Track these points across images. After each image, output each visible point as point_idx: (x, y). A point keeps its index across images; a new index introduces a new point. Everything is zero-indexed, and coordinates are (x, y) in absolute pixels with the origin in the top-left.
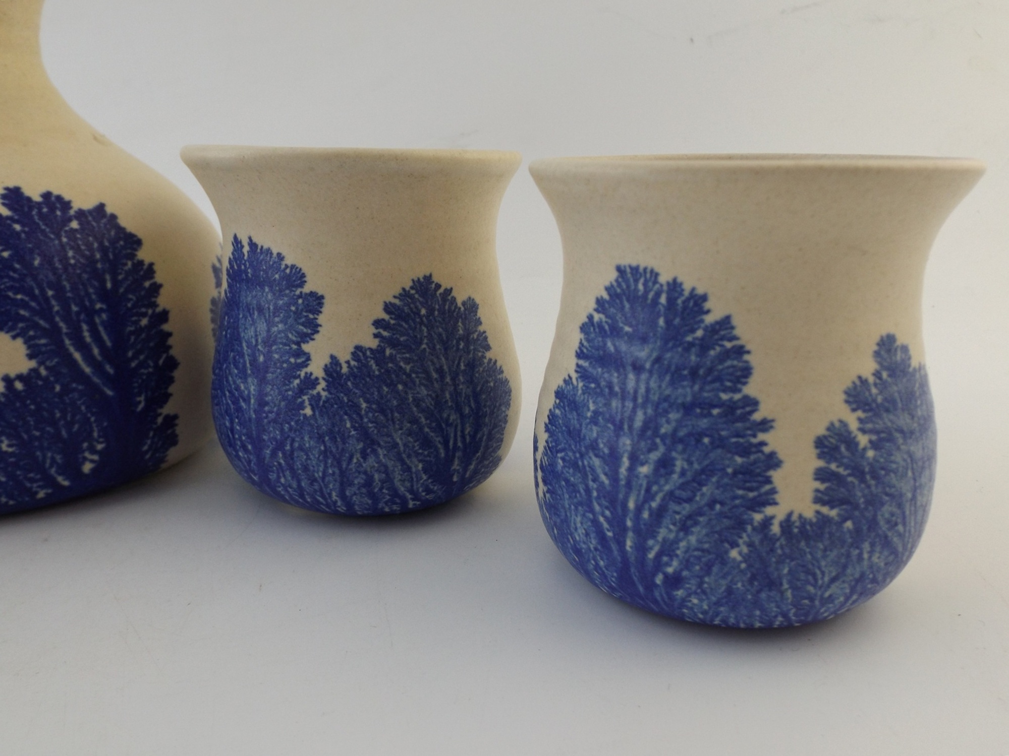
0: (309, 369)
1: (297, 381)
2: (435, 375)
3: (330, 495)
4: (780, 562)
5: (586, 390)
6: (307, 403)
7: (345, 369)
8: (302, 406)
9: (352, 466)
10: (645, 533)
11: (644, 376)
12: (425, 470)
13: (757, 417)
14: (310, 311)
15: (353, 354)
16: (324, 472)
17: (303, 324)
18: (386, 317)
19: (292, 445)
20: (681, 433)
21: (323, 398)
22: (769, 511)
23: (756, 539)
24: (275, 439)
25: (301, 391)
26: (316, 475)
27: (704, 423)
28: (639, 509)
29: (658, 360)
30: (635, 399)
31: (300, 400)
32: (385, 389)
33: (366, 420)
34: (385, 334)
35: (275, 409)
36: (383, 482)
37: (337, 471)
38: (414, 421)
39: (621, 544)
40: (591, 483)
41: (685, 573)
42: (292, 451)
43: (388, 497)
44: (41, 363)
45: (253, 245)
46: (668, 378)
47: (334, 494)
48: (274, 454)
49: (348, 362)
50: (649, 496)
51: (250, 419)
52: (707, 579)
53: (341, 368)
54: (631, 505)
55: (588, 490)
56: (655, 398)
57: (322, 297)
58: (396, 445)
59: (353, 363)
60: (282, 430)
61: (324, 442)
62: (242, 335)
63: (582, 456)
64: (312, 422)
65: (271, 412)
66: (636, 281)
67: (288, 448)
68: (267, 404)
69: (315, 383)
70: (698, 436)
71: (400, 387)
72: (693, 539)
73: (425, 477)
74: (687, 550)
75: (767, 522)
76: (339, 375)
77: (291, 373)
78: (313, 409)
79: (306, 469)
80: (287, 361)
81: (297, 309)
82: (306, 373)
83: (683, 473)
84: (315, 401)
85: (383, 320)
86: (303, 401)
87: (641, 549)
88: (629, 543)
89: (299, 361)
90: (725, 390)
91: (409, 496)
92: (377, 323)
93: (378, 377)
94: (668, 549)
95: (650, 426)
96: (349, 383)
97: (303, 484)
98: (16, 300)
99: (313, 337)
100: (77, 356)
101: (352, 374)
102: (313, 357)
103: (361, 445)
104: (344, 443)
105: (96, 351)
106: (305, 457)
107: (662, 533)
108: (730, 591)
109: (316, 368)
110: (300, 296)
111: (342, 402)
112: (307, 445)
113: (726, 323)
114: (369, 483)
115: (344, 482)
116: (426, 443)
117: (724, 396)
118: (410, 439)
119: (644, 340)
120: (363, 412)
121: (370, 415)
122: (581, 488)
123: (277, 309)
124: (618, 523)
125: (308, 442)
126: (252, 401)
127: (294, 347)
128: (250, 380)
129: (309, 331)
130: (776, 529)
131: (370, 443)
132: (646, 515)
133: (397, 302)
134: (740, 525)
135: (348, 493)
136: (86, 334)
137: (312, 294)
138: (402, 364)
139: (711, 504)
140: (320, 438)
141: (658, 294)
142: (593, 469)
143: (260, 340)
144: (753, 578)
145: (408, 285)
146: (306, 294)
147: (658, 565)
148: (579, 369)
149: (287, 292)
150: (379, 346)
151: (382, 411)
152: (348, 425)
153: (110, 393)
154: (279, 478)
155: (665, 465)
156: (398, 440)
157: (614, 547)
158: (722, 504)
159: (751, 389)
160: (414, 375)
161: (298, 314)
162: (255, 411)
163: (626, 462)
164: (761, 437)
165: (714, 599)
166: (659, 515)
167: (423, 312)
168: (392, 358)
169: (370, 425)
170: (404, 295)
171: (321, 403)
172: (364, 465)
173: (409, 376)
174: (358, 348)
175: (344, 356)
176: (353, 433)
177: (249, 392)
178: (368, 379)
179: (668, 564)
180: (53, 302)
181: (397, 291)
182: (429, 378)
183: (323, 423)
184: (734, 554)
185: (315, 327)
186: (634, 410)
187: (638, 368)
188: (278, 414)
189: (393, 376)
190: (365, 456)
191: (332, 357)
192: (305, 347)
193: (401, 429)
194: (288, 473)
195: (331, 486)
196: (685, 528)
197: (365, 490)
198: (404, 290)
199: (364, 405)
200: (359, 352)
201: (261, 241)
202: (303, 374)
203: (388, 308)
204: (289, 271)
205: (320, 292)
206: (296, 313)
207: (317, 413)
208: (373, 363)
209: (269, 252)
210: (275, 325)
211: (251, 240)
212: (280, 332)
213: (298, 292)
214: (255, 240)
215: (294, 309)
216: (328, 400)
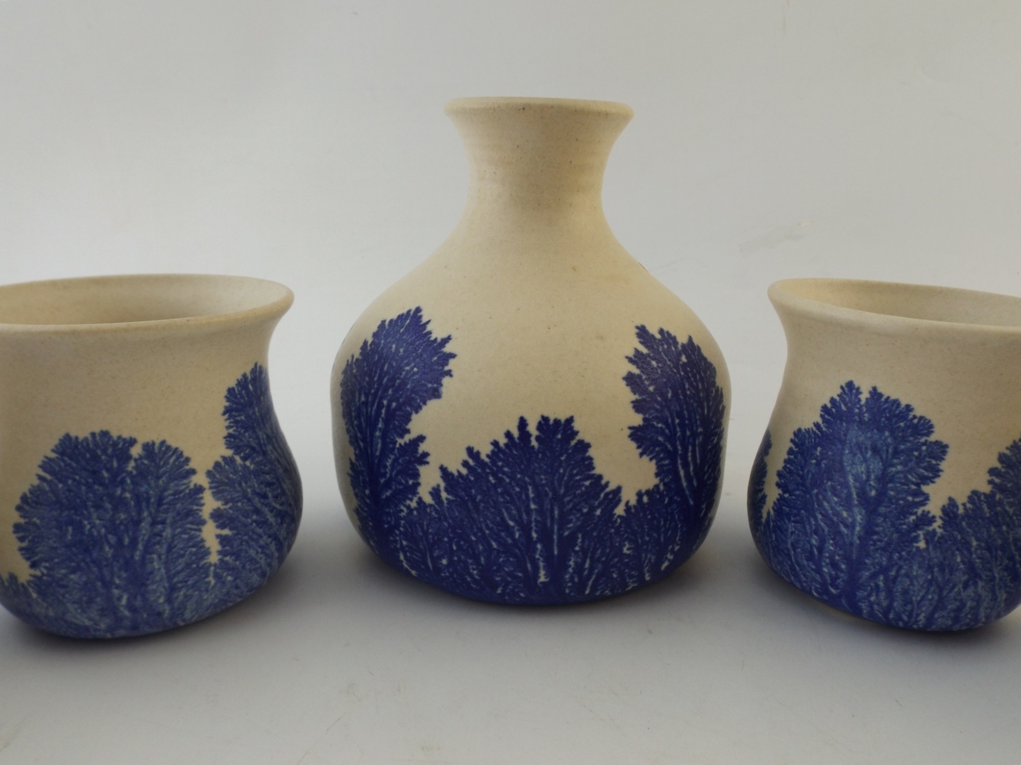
0: (926, 508)
1: (913, 518)
3: (918, 615)
6: (922, 537)
7: (961, 511)
8: (916, 540)
9: (952, 595)
14: (933, 458)
15: (970, 498)
16: (923, 598)
17: (924, 468)
18: (999, 465)
19: (898, 571)
21: (939, 535)
24: (879, 564)
25: (917, 526)
26: (914, 598)
31: (914, 534)
32: (993, 529)
33: (974, 556)
34: (997, 480)
35: (886, 539)
36: (972, 608)
37: (936, 597)
38: (1011, 558)
42: (896, 577)
43: (968, 621)
44: (661, 480)
45: (875, 393)
47: (923, 615)
48: (874, 576)
49: (964, 505)
51: (851, 544)
53: (958, 509)
57: (947, 446)
58: (993, 579)
59: (968, 505)
60: (890, 558)
61: (932, 572)
62: (848, 469)
64: (925, 554)
65: (881, 541)
67: (893, 573)
68: (877, 533)
69: (932, 520)
71: (1004, 528)
73: (1003, 605)
76: (956, 515)
77: (908, 509)
78: (927, 543)
79: (905, 592)
80: (904, 499)
81: (920, 454)
82: (924, 511)
84: (930, 536)
85: (996, 468)
86: (918, 536)
89: (917, 500)
92: (992, 471)
93: (988, 518)
96: (964, 524)
97: (895, 604)
98: (657, 428)
99: (933, 480)
100: (682, 473)
101: (967, 515)
102: (932, 497)
103: (965, 578)
104: (951, 575)
105: (692, 468)
106: (909, 583)
109: (934, 507)
110: (925, 444)
111: (955, 539)
112: (914, 573)
114: (959, 610)
115: (940, 605)
118: (1005, 574)
120: (973, 549)
121: (979, 552)
123: (896, 453)
125: (916, 570)
126: (858, 529)
127: (913, 487)
128: (856, 510)
129: (931, 475)
131: (973, 574)
133: (1007, 452)
135: (936, 616)
136: (690, 454)
137: (937, 443)
138: (1007, 508)
140: (930, 569)
143: (873, 477)
145: (1018, 438)
146: (931, 442)
149: (911, 438)
150: (992, 491)
151: (989, 549)
152: (959, 559)
153: (692, 503)
154: (870, 595)
156: (997, 575)
160: (1015, 518)
161: (919, 459)
162: (859, 538)
168: (1000, 502)
169: (978, 561)
170: (1013, 448)
171: (936, 538)
172: (963, 594)
173: (1011, 518)
174: (975, 493)
175: (961, 498)
176: (962, 566)
177: (854, 520)
178: (980, 521)
180: (678, 429)
181: (1009, 443)
183: (936, 556)
185: (936, 472)
188: (888, 544)
189: (1000, 518)
190: (966, 586)
191: (950, 499)
192: (925, 489)
193: (1000, 565)
194: (882, 595)
195: (924, 609)
197: (952, 614)
198: (1014, 441)
199: (975, 543)
200: (975, 496)
201: (889, 391)
202: (920, 511)
203: (1002, 458)
204: (915, 421)
205: (945, 442)
206: (917, 458)
207: (931, 547)
208: (985, 506)
209: (896, 403)
210: (893, 465)
211: (875, 389)
212: (898, 472)
213: (923, 440)
214: (880, 390)
215: (916, 453)
216: (942, 536)
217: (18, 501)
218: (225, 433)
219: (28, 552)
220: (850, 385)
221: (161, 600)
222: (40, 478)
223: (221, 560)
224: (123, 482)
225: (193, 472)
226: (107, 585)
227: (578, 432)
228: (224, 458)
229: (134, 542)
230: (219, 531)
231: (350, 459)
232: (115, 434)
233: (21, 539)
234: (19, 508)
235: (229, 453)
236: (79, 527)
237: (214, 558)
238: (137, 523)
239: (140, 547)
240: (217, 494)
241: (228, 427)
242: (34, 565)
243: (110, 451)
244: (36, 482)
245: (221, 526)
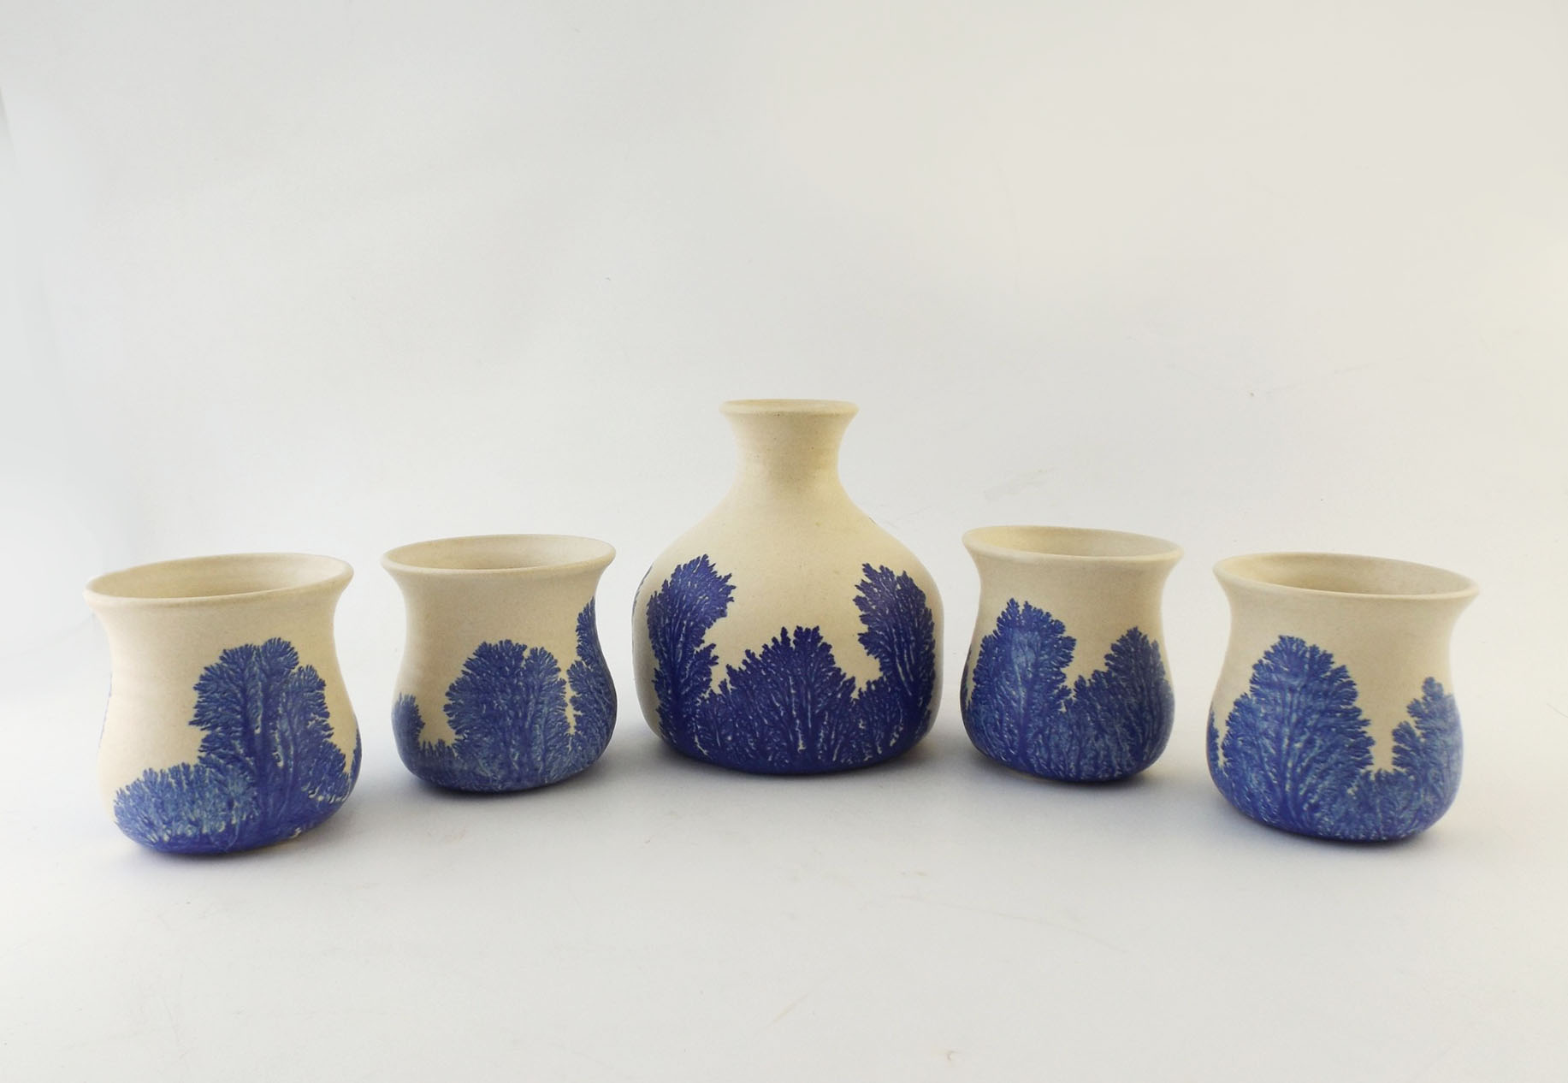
0: (1065, 684)
1: (1056, 691)
2: (1139, 690)
3: (1069, 764)
4: (1375, 796)
5: (1259, 702)
6: (1063, 704)
7: (1088, 685)
8: (1059, 706)
9: (1088, 746)
10: (1297, 780)
11: (1297, 695)
12: (1130, 751)
13: (1361, 718)
14: (1067, 649)
15: (1093, 675)
16: (1070, 750)
17: (1062, 656)
18: (1112, 652)
19: (1050, 731)
20: (1320, 726)
21: (1074, 702)
22: (1369, 768)
23: (1362, 783)
24: (1038, 726)
25: (1059, 697)
26: (1064, 751)
27: (1332, 721)
28: (1294, 767)
29: (1305, 687)
30: (1291, 707)
31: (1058, 703)
32: (1112, 697)
33: (1099, 716)
34: (1112, 663)
35: (1040, 708)
36: (1105, 756)
37: (1078, 748)
38: (1127, 718)
39: (1282, 786)
40: (1264, 754)
41: (1321, 803)
42: (1050, 734)
43: (1105, 767)
44: (884, 674)
45: (1027, 606)
46: (1310, 696)
47: (1072, 764)
48: (1035, 736)
49: (1089, 680)
50: (1301, 759)
51: (1019, 714)
52: (1334, 806)
53: (1086, 683)
54: (1290, 765)
55: (1261, 758)
56: (1303, 707)
57: (1075, 640)
58: (1116, 733)
59: (1093, 681)
60: (1044, 721)
61: (1073, 729)
62: (1015, 660)
63: (1257, 738)
64: (1066, 716)
65: (1037, 709)
66: (1292, 644)
67: (1047, 732)
68: (1033, 704)
69: (1069, 692)
70: (1329, 727)
72: (1326, 783)
73: (1129, 755)
74: (1323, 789)
75: (1368, 773)
76: (1084, 688)
77: (1053, 685)
78: (1067, 708)
79: (1057, 746)
80: (1050, 679)
81: (1058, 646)
82: (1063, 686)
83: (1320, 747)
84: (1068, 703)
85: (1111, 655)
86: (1061, 703)
87: (1295, 789)
88: (1288, 787)
89: (1058, 678)
90: (1343, 704)
91: (1118, 768)
92: (1108, 657)
93: (1108, 690)
94: (1312, 789)
95: (1301, 722)
96: (1090, 693)
97: (1053, 756)
98: (879, 635)
99: (1068, 664)
100: (900, 670)
101: (1092, 688)
102: (1067, 676)
103: (1095, 732)
104: (1085, 730)
105: (908, 667)
106: (1058, 739)
107: (1309, 780)
108: (1347, 813)
109: (1070, 683)
110: (1060, 639)
111: (1086, 704)
112: (1061, 731)
113: (1342, 669)
114: (1096, 757)
115: (1081, 755)
116: (1133, 733)
117: (1343, 707)
118: (1124, 729)
119: (1296, 676)
120: (1098, 711)
121: (1102, 713)
122: (1257, 757)
123: (1043, 646)
124: (1282, 777)
125: (1062, 729)
126: (1022, 702)
127: (1055, 669)
128: (1021, 689)
129: (1066, 660)
130: (1372, 778)
131: (1101, 730)
132: (1299, 770)
133: (1118, 643)
134: (1353, 775)
135: (1082, 763)
136: (905, 656)
137: (1068, 638)
138: (1121, 683)
139: (1337, 764)
140: (1070, 727)
141: (1305, 652)
142: (1264, 746)
143: (1030, 664)
144: (1361, 804)
145: (1125, 633)
146: (1064, 638)
147: (1305, 798)
148: (1253, 690)
149: (1052, 635)
150: (1108, 670)
151: (1109, 711)
152: (1089, 719)
153: (910, 694)
154: (1035, 751)
155: (1310, 743)
156: (1118, 731)
157: (1278, 790)
158: (1342, 763)
159: (1357, 703)
160: (1127, 689)
161: (1058, 650)
162: (1024, 709)
163: (1286, 741)
164: (1364, 729)
165: (1337, 818)
166: (1306, 770)
167: (1133, 650)
168: (1115, 678)
169: (1102, 720)
170: (1123, 640)
171: (1073, 705)
172: (1095, 745)
173: (1125, 689)
174: (1096, 672)
175: (1087, 676)
176: (1092, 724)
177: (1020, 697)
178: (1102, 691)
179: (1311, 798)
180: (895, 636)
181: (1119, 637)
182: (1135, 691)
183: (1073, 717)
184: (1350, 791)
185: (1069, 658)
186: (1291, 714)
187: (1292, 690)
188: (1042, 711)
189: (1116, 690)
190: (1097, 739)
191: (1080, 677)
192: (1063, 670)
193: (1119, 723)
194: (1043, 749)
195: (1072, 758)
196: (1322, 777)
197: (1092, 762)
198: (1123, 636)
199: (1099, 707)
200: (1096, 674)
201: (1035, 604)
202: (1060, 686)
203: (1114, 647)
204: (1053, 623)
205: (1074, 637)
206: (1056, 649)
207: (1070, 710)
208: (1104, 681)
209: (1040, 611)
210: (1042, 655)
211: (1027, 602)
212: (1045, 660)
213: (1059, 636)
214: (1030, 604)
215: (1055, 646)
216: (1076, 704)
217: (448, 689)
218: (577, 644)
219: (454, 724)
220: (1012, 601)
221: (539, 759)
222: (464, 672)
223: (576, 733)
224: (518, 675)
225: (559, 670)
226: (507, 745)
227: (822, 637)
228: (576, 662)
229: (525, 716)
230: (575, 712)
231: (656, 670)
232: (514, 642)
233: (449, 715)
234: (448, 694)
235: (579, 659)
236: (490, 705)
237: (572, 731)
238: (527, 702)
239: (529, 719)
240: (574, 686)
241: (579, 641)
242: (458, 733)
243: (511, 653)
244: (461, 675)
245: (577, 709)
